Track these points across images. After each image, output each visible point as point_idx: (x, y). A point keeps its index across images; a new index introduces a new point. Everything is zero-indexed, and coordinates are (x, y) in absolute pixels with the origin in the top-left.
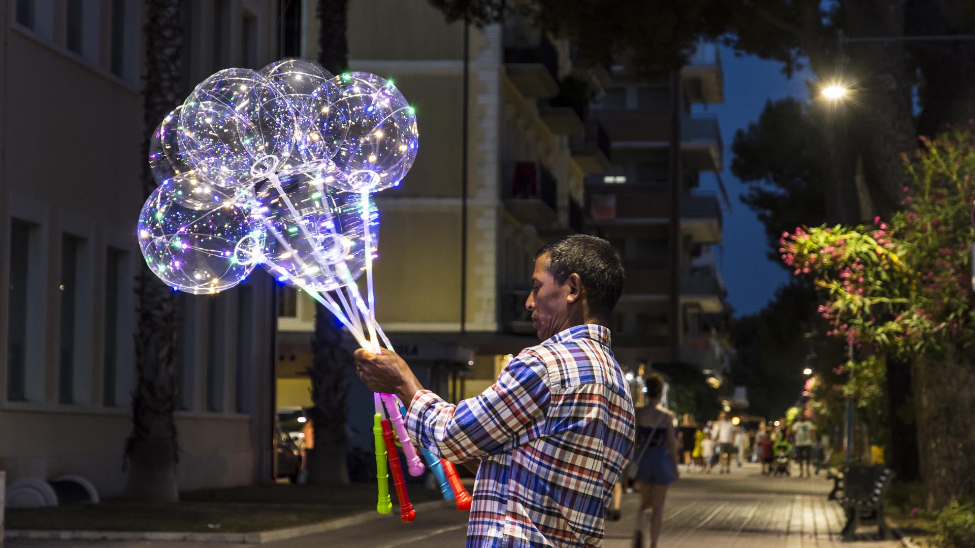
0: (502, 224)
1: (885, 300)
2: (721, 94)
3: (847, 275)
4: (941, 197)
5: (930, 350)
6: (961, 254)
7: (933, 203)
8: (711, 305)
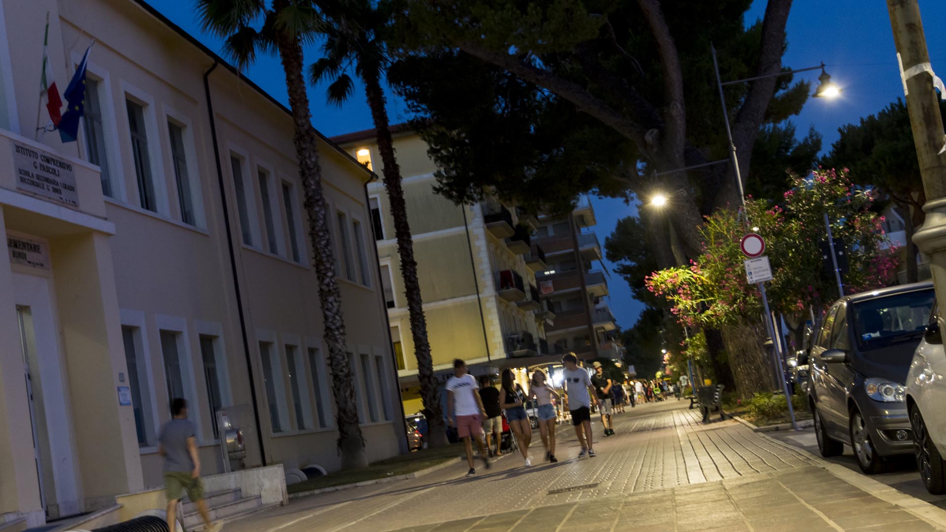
0: (499, 303)
1: (703, 300)
2: (594, 220)
3: (681, 291)
4: (720, 243)
5: (730, 321)
6: (737, 269)
7: (717, 248)
8: (609, 327)
